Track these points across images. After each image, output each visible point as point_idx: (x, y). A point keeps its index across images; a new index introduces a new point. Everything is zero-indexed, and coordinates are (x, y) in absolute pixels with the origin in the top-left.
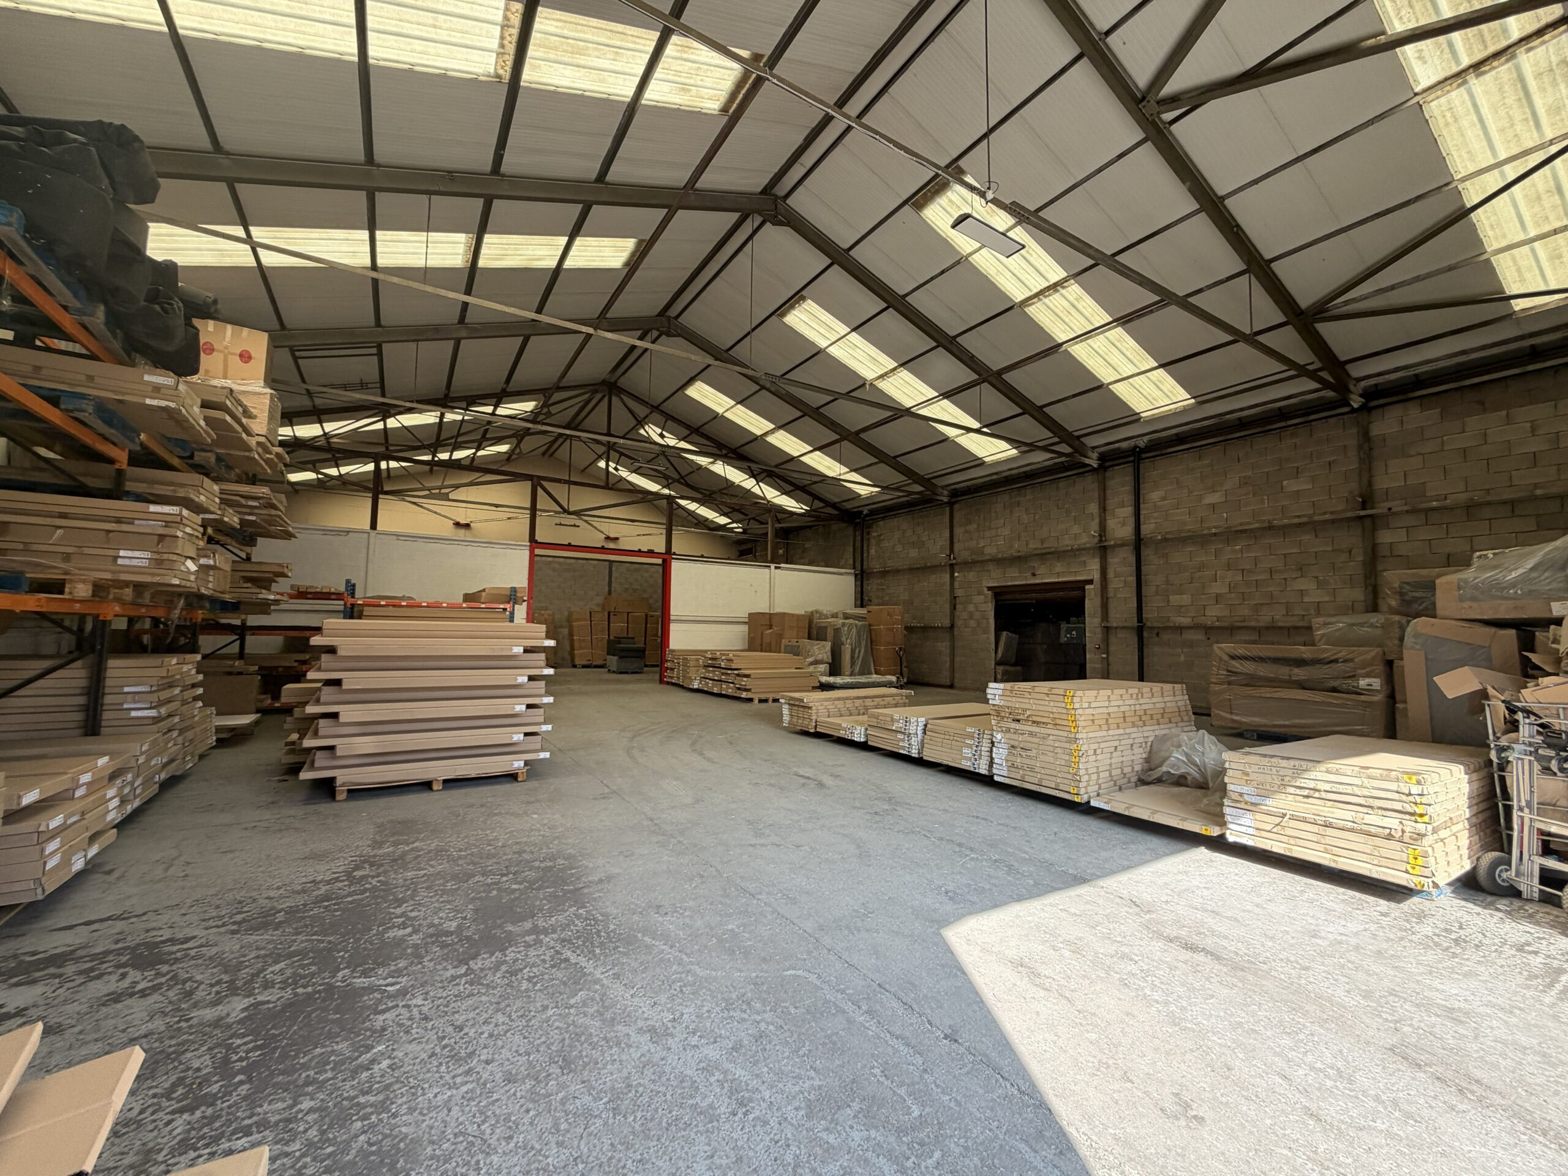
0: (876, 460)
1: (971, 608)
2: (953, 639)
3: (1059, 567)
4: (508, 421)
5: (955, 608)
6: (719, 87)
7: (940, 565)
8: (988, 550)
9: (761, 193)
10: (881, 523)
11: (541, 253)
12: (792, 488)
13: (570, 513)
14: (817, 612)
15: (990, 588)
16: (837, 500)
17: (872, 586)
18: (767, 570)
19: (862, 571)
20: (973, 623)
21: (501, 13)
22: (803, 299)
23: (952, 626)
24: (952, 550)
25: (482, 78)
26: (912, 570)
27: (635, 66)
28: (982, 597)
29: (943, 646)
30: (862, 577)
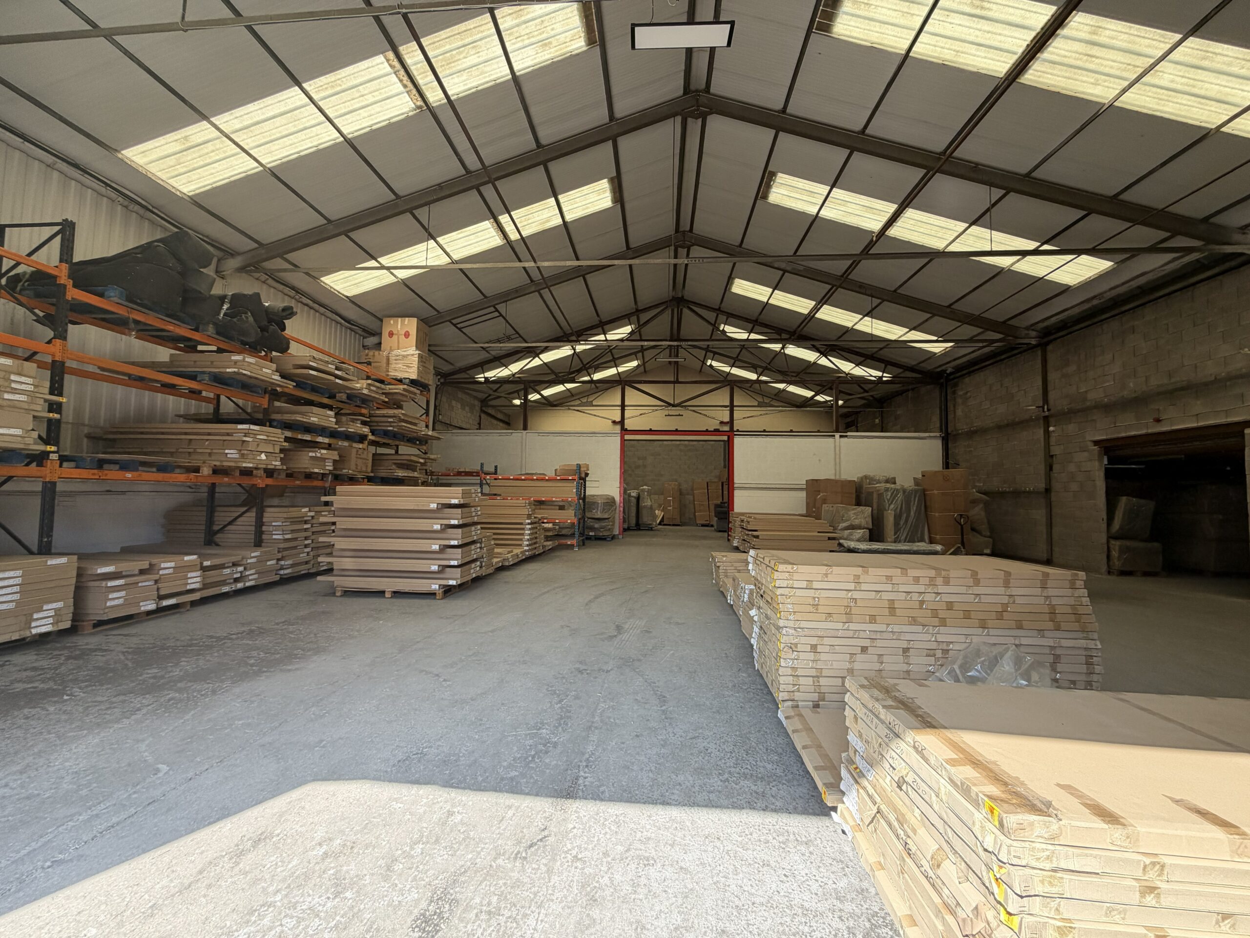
0: (929, 315)
1: (1072, 468)
2: (1049, 506)
3: (1198, 406)
4: (621, 343)
5: (1051, 469)
6: (572, 26)
7: (1030, 420)
8: (1092, 396)
9: (685, 93)
10: (967, 380)
11: (545, 216)
12: (862, 359)
13: (674, 406)
14: (866, 477)
15: (1096, 443)
16: (914, 363)
17: (959, 449)
18: (831, 440)
19: (947, 434)
20: (1074, 487)
21: (386, 64)
22: (773, 174)
23: (1048, 490)
24: (1046, 400)
25: (411, 114)
26: (999, 427)
27: (494, 49)
28: (1086, 454)
29: (1039, 514)
30: (946, 440)
